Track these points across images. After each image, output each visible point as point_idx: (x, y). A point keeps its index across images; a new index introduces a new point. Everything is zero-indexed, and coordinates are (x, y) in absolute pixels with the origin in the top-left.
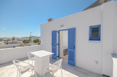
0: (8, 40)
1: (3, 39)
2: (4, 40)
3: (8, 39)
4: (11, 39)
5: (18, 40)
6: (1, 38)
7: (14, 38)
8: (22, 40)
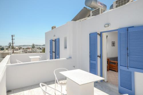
0: (27, 49)
1: (23, 47)
2: (23, 49)
3: (27, 47)
5: (38, 48)
6: (20, 46)
7: (33, 46)
8: (42, 48)
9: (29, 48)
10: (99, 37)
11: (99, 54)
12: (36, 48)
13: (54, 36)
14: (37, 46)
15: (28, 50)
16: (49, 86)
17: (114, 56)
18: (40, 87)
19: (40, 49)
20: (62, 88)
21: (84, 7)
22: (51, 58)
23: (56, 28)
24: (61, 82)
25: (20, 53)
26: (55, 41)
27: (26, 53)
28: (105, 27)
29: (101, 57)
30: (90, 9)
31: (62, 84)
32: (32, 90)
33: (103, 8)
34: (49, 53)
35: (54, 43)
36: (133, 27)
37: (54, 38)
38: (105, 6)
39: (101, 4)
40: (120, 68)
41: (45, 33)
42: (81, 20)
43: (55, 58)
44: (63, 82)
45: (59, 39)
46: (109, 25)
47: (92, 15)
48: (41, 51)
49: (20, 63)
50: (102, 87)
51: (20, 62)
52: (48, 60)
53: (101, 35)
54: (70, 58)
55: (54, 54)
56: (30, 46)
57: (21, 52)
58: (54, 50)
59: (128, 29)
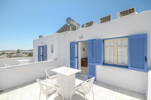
0: (11, 54)
1: (6, 52)
2: (7, 54)
3: (11, 52)
4: (15, 52)
5: (23, 53)
6: (3, 51)
7: (19, 51)
8: (28, 53)
9: (14, 53)
10: (76, 45)
11: (76, 56)
12: (21, 53)
13: (42, 43)
14: (22, 51)
15: (13, 55)
16: (44, 80)
17: (84, 57)
18: (37, 82)
19: (26, 53)
20: (52, 81)
21: (66, 24)
22: (39, 60)
23: (43, 37)
24: (51, 77)
25: (3, 57)
26: (43, 47)
27: (11, 57)
28: (80, 38)
29: (77, 58)
30: (70, 25)
31: (52, 78)
32: (24, 87)
33: (78, 26)
34: (37, 57)
35: (41, 48)
36: (95, 40)
37: (42, 45)
38: (79, 25)
39: (77, 23)
40: (89, 64)
41: (33, 41)
42: (64, 32)
43: (43, 61)
44: (53, 77)
45: (46, 46)
46: (82, 37)
47: (72, 30)
48: (27, 55)
49: (8, 67)
50: (78, 77)
51: (9, 65)
52: (37, 62)
53: (77, 43)
54: (56, 59)
55: (42, 57)
56: (14, 51)
57: (5, 57)
58: (41, 54)
59: (93, 40)
